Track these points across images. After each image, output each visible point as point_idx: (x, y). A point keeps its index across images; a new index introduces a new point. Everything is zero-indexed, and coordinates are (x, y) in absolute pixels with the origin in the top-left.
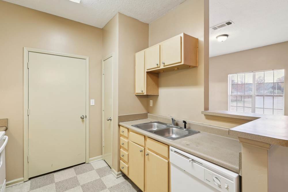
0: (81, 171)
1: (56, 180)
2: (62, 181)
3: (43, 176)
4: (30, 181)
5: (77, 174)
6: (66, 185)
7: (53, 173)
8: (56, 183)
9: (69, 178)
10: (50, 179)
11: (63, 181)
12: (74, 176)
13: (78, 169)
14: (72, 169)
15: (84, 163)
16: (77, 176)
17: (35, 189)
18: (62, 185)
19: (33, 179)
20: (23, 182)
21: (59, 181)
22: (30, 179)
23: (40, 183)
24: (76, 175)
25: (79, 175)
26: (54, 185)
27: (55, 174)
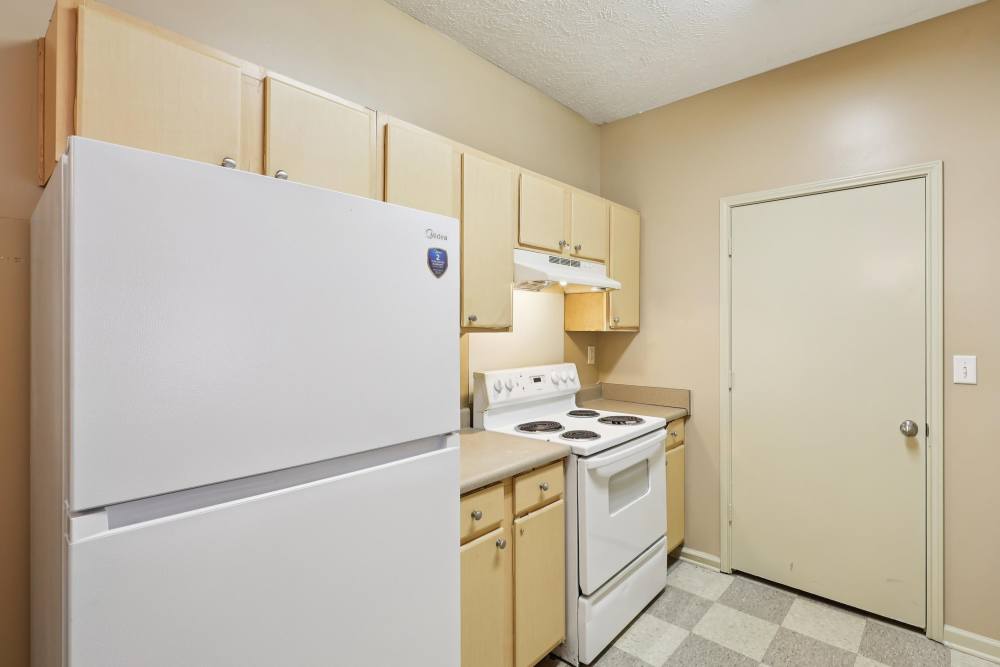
0: (887, 652)
1: (789, 622)
2: (802, 635)
3: (766, 586)
4: (732, 578)
5: (861, 649)
6: (804, 659)
7: (796, 595)
8: (784, 628)
9: (830, 643)
10: (777, 606)
11: (804, 638)
12: (846, 648)
13: (878, 637)
14: (861, 622)
15: (922, 631)
16: (858, 658)
17: (729, 606)
18: (791, 646)
19: (742, 578)
20: (718, 570)
21: (794, 629)
22: (736, 572)
23: (747, 598)
24: (855, 650)
25: (869, 660)
26: (774, 629)
27: (799, 601)
